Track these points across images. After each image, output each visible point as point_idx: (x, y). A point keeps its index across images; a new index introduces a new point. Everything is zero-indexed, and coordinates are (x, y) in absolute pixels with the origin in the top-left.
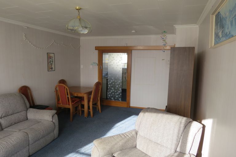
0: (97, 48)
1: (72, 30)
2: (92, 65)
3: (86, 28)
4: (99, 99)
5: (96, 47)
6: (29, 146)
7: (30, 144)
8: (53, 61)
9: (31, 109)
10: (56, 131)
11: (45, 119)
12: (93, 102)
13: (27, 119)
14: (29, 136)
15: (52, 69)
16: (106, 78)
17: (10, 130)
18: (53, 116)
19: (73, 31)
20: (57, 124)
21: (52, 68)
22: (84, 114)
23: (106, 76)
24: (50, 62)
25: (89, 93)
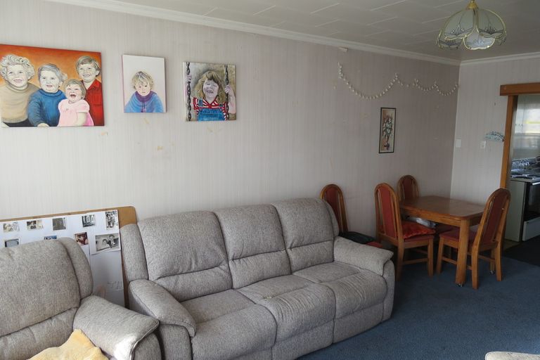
0: (504, 90)
1: (450, 43)
2: (487, 139)
3: (491, 34)
4: (499, 239)
5: (502, 87)
6: (334, 322)
7: (337, 317)
8: (391, 129)
9: (342, 239)
10: (388, 304)
11: (369, 268)
12: (480, 245)
13: (333, 261)
14: (337, 299)
15: (388, 149)
16: (523, 179)
17: (303, 276)
18: (384, 265)
19: (452, 47)
20: (392, 285)
21: (388, 146)
22: (455, 275)
23: (523, 175)
24: (385, 130)
25: (475, 220)
